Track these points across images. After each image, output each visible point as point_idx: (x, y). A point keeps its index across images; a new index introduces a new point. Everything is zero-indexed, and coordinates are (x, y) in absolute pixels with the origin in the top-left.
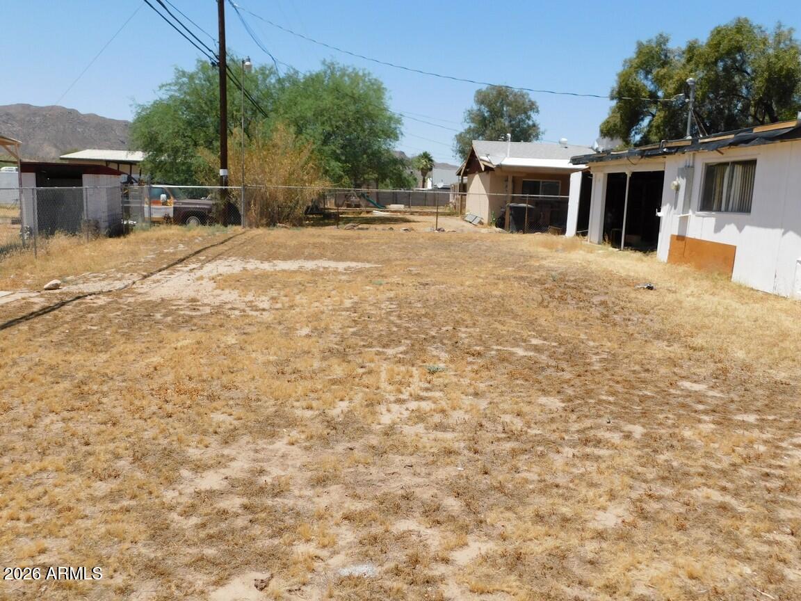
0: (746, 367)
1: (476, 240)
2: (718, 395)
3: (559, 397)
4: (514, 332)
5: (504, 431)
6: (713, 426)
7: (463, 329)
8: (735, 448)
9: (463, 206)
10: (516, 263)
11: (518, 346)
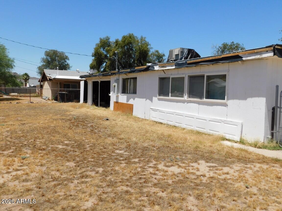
0: (136, 143)
1: (46, 106)
2: (127, 154)
3: (74, 162)
4: (58, 139)
5: (52, 178)
6: (125, 164)
7: (38, 140)
8: (131, 171)
9: (41, 93)
10: (61, 113)
11: (60, 144)
